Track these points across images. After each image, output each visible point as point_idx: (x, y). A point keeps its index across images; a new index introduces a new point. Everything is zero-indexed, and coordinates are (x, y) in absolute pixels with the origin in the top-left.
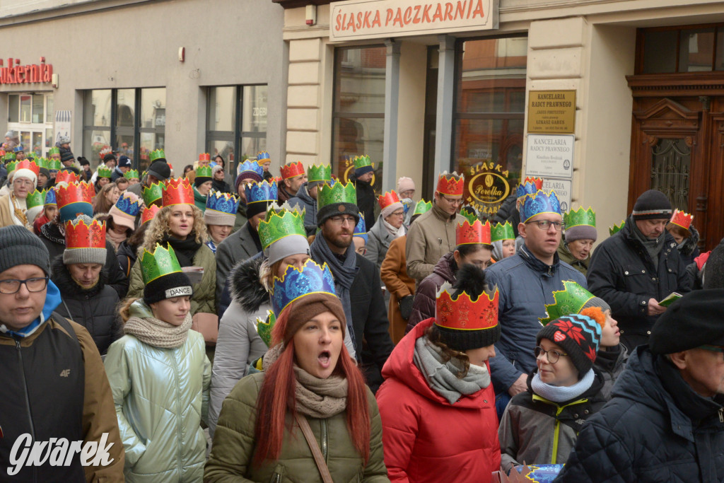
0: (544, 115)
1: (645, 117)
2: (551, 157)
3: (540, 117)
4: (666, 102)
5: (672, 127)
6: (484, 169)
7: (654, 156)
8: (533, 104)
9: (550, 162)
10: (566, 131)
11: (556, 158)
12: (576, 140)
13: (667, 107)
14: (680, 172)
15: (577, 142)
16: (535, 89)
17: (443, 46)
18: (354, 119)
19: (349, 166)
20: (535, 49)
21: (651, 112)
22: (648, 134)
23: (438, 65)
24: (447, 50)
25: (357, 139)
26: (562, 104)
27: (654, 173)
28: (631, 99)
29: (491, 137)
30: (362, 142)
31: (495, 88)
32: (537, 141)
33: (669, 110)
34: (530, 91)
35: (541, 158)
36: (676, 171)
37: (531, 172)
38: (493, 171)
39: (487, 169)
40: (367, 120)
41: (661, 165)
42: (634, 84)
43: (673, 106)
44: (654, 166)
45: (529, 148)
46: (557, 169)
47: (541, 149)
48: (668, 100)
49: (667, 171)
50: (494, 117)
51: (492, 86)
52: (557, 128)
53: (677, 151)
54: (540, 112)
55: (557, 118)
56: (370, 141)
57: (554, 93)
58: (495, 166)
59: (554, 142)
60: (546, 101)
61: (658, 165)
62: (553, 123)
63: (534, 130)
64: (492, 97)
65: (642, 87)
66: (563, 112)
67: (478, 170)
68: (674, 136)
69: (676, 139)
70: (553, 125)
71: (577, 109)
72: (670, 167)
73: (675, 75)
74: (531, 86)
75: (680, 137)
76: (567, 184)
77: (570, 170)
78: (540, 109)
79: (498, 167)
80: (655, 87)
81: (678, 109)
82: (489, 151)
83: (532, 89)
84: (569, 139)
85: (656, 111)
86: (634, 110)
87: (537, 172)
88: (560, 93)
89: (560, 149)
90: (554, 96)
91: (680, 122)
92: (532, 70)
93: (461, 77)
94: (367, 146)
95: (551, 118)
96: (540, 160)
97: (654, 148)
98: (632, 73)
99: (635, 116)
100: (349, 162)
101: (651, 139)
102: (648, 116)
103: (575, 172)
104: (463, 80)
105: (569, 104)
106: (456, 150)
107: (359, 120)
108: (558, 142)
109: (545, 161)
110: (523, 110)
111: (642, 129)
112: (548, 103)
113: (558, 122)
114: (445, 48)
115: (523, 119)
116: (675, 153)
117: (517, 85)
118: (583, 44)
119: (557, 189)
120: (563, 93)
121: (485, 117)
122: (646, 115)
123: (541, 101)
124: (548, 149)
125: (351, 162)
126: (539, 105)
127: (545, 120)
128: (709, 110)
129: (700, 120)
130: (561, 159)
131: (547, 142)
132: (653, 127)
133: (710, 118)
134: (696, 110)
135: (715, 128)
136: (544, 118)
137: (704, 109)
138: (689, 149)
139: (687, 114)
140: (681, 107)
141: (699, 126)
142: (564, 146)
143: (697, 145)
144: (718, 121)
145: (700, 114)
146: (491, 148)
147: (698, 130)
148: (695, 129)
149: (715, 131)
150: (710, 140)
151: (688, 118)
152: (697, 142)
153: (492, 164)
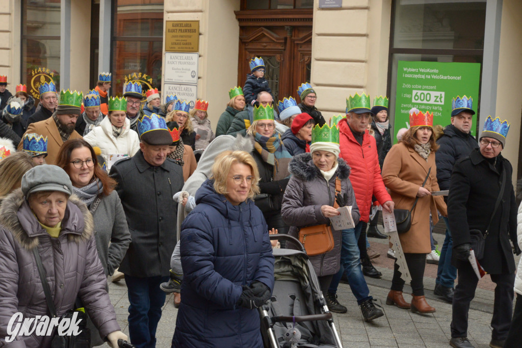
0: (177, 39)
1: (248, 41)
2: (183, 69)
3: (174, 40)
4: (263, 30)
5: (267, 47)
8: (169, 31)
9: (181, 72)
10: (193, 50)
11: (186, 69)
12: (200, 56)
13: (263, 33)
14: (272, 79)
15: (200, 58)
16: (170, 19)
18: (39, 41)
19: (35, 74)
21: (251, 37)
22: (251, 52)
23: (99, 1)
25: (41, 55)
26: (190, 31)
28: (238, 28)
29: (139, 55)
30: (45, 58)
31: (142, 19)
32: (172, 57)
33: (265, 36)
34: (166, 21)
36: (270, 79)
37: (168, 79)
38: (141, 79)
39: (136, 77)
40: (48, 41)
42: (240, 17)
43: (267, 33)
45: (167, 62)
46: (187, 77)
47: (175, 63)
48: (263, 28)
50: (141, 40)
51: (139, 17)
52: (189, 48)
53: (270, 64)
54: (174, 36)
55: (186, 40)
56: (52, 57)
57: (184, 23)
58: (142, 75)
59: (184, 58)
60: (178, 28)
62: (183, 44)
64: (139, 26)
65: (246, 19)
66: (190, 37)
67: (130, 78)
68: (268, 54)
69: (270, 56)
70: (182, 46)
71: (200, 34)
73: (268, 11)
74: (167, 17)
75: (273, 55)
76: (194, 88)
77: (196, 78)
78: (174, 34)
79: (145, 76)
80: (255, 19)
81: (270, 35)
82: (138, 64)
83: (168, 20)
84: (195, 56)
85: (255, 37)
86: (240, 35)
87: (172, 80)
88: (188, 23)
89: (189, 63)
90: (184, 25)
91: (272, 44)
92: (167, 6)
93: (116, 10)
94: (49, 61)
95: (181, 40)
96: (175, 71)
98: (238, 9)
99: (241, 39)
100: (34, 72)
102: (251, 39)
103: (199, 80)
104: (118, 13)
105: (194, 31)
106: (114, 64)
107: (43, 42)
108: (187, 58)
109: (178, 72)
110: (162, 34)
111: (246, 49)
112: (179, 30)
113: (187, 44)
115: (162, 41)
116: (269, 66)
117: (157, 17)
119: (187, 92)
120: (190, 23)
121: (135, 40)
122: (249, 39)
123: (174, 28)
124: (180, 63)
125: (36, 72)
126: (173, 31)
127: (178, 42)
128: (292, 36)
129: (285, 43)
130: (189, 70)
131: (179, 58)
132: (253, 47)
133: (292, 41)
134: (283, 36)
135: (296, 49)
136: (177, 40)
137: (288, 35)
138: (278, 63)
139: (277, 39)
140: (273, 34)
141: (285, 47)
142: (191, 61)
143: (284, 60)
144: (298, 44)
145: (286, 39)
146: (140, 63)
147: (285, 50)
148: (282, 50)
149: (296, 51)
150: (292, 57)
151: (278, 41)
152: (284, 58)
153: (140, 74)
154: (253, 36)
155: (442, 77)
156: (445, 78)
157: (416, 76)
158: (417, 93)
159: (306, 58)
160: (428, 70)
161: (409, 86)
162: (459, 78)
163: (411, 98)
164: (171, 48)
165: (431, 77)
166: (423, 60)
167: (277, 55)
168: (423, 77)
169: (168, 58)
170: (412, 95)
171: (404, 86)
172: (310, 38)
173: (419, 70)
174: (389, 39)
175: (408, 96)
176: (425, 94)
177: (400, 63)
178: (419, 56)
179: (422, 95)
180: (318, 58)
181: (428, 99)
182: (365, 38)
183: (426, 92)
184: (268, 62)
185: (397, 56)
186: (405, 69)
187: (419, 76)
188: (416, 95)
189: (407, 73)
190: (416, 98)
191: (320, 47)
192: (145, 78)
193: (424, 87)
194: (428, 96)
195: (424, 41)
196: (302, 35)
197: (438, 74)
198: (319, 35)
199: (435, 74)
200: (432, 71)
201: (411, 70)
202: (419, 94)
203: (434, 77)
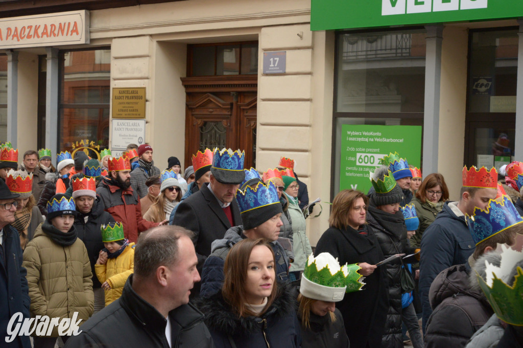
0: (124, 105)
1: (195, 107)
2: (130, 135)
3: (121, 107)
4: (209, 96)
5: (213, 113)
6: (82, 144)
7: (201, 134)
8: (116, 98)
9: (128, 138)
10: (138, 116)
11: (133, 136)
12: (147, 123)
13: (209, 99)
14: (219, 144)
15: (147, 124)
16: (117, 87)
17: (49, 56)
20: (116, 58)
21: (198, 103)
22: (197, 118)
23: (46, 69)
24: (53, 58)
26: (136, 98)
27: (202, 145)
28: (185, 94)
29: (87, 121)
31: (89, 87)
32: (119, 124)
33: (211, 101)
34: (113, 88)
35: (122, 136)
36: (216, 144)
37: (116, 146)
39: (84, 144)
41: (206, 140)
42: (187, 84)
43: (213, 99)
44: (202, 141)
45: (114, 129)
47: (122, 129)
48: (210, 94)
49: (211, 144)
50: (90, 107)
51: (87, 85)
52: (133, 115)
53: (217, 130)
54: (120, 103)
55: (133, 107)
57: (130, 90)
58: (90, 142)
59: (131, 124)
60: (124, 95)
61: (204, 140)
62: (130, 111)
63: (117, 116)
64: (86, 93)
65: (192, 86)
66: (137, 103)
67: (77, 145)
68: (214, 120)
69: (217, 122)
70: (129, 112)
71: (147, 101)
72: (213, 141)
73: (214, 77)
74: (114, 84)
75: (219, 120)
78: (121, 101)
79: (92, 143)
80: (201, 85)
81: (217, 101)
82: (86, 131)
83: (115, 87)
84: (141, 123)
85: (201, 103)
86: (187, 101)
87: (119, 146)
88: (134, 89)
89: (136, 130)
90: (130, 92)
91: (218, 110)
92: (114, 73)
93: (64, 79)
95: (128, 107)
97: (201, 128)
98: (185, 76)
99: (187, 105)
101: (199, 122)
102: (197, 105)
104: (65, 81)
105: (141, 98)
106: (61, 131)
108: (134, 125)
109: (125, 138)
110: (109, 102)
112: (126, 97)
113: (133, 111)
114: (51, 56)
115: (109, 108)
116: (216, 131)
117: (104, 84)
118: (149, 55)
120: (136, 90)
121: (83, 107)
122: (195, 105)
123: (121, 95)
124: (127, 129)
126: (120, 98)
127: (125, 109)
128: (237, 102)
129: (231, 108)
130: (136, 136)
131: (126, 124)
132: (200, 113)
133: (238, 107)
134: (229, 102)
135: (242, 114)
136: (124, 107)
137: (234, 101)
138: (225, 128)
139: (223, 105)
140: (219, 99)
141: (231, 112)
142: (138, 127)
143: (230, 126)
144: (243, 109)
145: (232, 104)
146: (88, 130)
147: (231, 115)
148: (229, 115)
149: (242, 116)
150: (239, 122)
151: (224, 107)
152: (230, 124)
153: (87, 141)
154: (200, 102)
155: (385, 140)
156: (388, 140)
157: (359, 139)
158: (361, 156)
159: (252, 124)
160: (371, 134)
161: (353, 149)
162: (401, 141)
163: (355, 161)
164: (119, 115)
165: (374, 140)
166: (367, 123)
167: (224, 120)
168: (367, 140)
169: (115, 126)
170: (356, 158)
171: (348, 149)
172: (255, 103)
173: (362, 133)
174: (332, 103)
175: (353, 159)
176: (369, 157)
177: (344, 127)
178: (363, 119)
179: (366, 158)
180: (263, 123)
181: (372, 162)
182: (308, 103)
183: (369, 155)
184: (215, 128)
185: (341, 120)
186: (349, 133)
187: (363, 139)
188: (360, 158)
189: (351, 137)
190: (361, 160)
191: (264, 111)
192: (93, 145)
193: (368, 150)
194: (372, 158)
195: (367, 105)
196: (248, 101)
197: (381, 137)
198: (264, 100)
199: (378, 137)
200: (375, 134)
201: (354, 133)
202: (363, 157)
203: (377, 140)
